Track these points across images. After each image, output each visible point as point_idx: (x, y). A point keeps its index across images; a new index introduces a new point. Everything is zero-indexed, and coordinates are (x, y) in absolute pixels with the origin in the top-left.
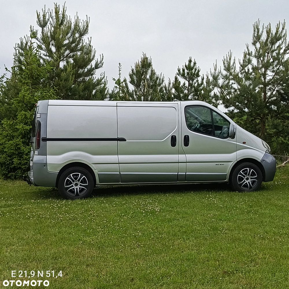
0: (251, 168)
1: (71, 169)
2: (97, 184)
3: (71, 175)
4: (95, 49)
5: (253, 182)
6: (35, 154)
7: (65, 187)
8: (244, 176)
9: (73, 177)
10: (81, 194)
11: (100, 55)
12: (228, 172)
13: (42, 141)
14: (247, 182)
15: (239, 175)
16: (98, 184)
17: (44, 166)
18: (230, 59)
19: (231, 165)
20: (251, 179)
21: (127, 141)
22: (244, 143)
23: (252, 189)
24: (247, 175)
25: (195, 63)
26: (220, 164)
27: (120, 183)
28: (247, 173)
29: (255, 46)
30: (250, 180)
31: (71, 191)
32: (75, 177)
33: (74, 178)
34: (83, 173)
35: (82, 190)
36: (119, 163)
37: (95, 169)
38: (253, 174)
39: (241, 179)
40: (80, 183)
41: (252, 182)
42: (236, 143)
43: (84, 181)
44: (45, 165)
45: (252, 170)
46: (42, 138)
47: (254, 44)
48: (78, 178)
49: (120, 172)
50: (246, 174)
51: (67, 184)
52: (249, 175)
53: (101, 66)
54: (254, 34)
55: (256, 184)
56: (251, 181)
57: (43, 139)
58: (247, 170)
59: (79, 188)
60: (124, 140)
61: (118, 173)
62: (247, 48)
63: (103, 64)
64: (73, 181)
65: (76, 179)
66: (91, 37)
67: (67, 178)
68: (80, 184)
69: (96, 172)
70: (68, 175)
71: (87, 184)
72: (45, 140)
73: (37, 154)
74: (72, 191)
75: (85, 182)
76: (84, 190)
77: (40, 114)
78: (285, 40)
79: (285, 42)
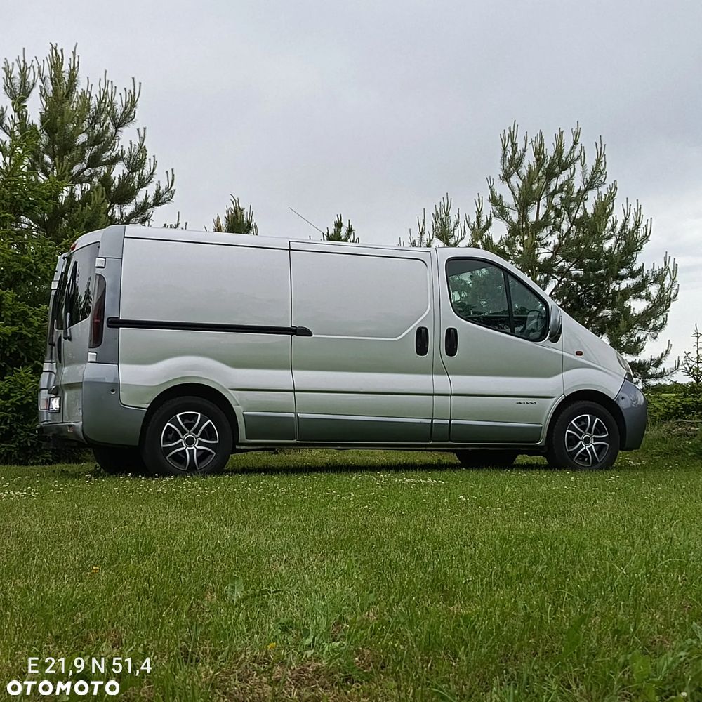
0: (594, 414)
1: (178, 401)
2: (240, 441)
3: (178, 416)
4: (154, 156)
5: (600, 449)
6: (89, 360)
7: (163, 446)
8: (581, 434)
9: (183, 422)
10: (200, 465)
11: (167, 172)
12: (544, 422)
13: (108, 326)
14: (586, 447)
15: (570, 431)
16: (243, 442)
17: (113, 391)
18: (447, 215)
19: (551, 405)
20: (596, 440)
21: (313, 336)
22: (579, 353)
23: (597, 466)
24: (587, 430)
25: (350, 230)
26: (527, 403)
27: (295, 441)
28: (586, 426)
29: (508, 183)
30: (592, 445)
31: (175, 457)
32: (187, 421)
33: (185, 425)
34: (207, 414)
35: (203, 456)
36: (294, 391)
37: (239, 403)
38: (599, 430)
39: (573, 440)
40: (200, 437)
41: (597, 447)
42: (560, 352)
43: (208, 433)
44: (115, 387)
45: (597, 419)
46: (108, 319)
47: (506, 177)
48: (194, 424)
49: (296, 413)
50: (583, 428)
51: (167, 440)
52: (590, 431)
53: (169, 200)
54: (504, 155)
55: (605, 453)
56: (595, 446)
57: (111, 322)
58: (585, 420)
59: (198, 450)
60: (306, 332)
61: (293, 415)
62: (490, 187)
63: (173, 194)
64: (184, 432)
65: (189, 426)
66: (145, 129)
67: (168, 424)
68: (199, 441)
69: (239, 410)
70: (170, 416)
71: (217, 442)
72: (117, 323)
73: (95, 360)
74: (180, 458)
75: (212, 437)
76: (209, 457)
77: (105, 258)
78: (582, 166)
79: (584, 172)
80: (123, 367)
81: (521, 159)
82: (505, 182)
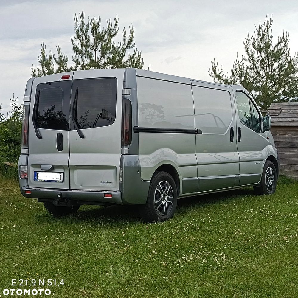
0: (272, 167)
3: (159, 183)
5: (273, 183)
12: (261, 172)
13: (135, 132)
14: (270, 183)
15: (266, 175)
16: (181, 195)
17: (138, 172)
19: (263, 164)
20: (272, 179)
21: (202, 134)
22: (268, 138)
24: (270, 175)
26: (258, 163)
28: (270, 172)
31: (160, 209)
33: (162, 188)
34: (169, 181)
36: (197, 165)
37: (181, 173)
38: (273, 174)
39: (267, 180)
40: (168, 195)
42: (264, 138)
46: (134, 127)
47: (79, 37)
51: (156, 199)
59: (167, 202)
60: (200, 132)
61: (197, 178)
62: (72, 42)
64: (162, 193)
65: (164, 189)
67: (156, 189)
68: (167, 197)
69: (181, 178)
70: (157, 184)
71: (173, 197)
72: (138, 130)
73: (128, 153)
75: (171, 194)
76: (171, 206)
77: (130, 89)
78: (124, 37)
79: (125, 40)
80: (140, 157)
81: (87, 29)
82: (78, 40)
